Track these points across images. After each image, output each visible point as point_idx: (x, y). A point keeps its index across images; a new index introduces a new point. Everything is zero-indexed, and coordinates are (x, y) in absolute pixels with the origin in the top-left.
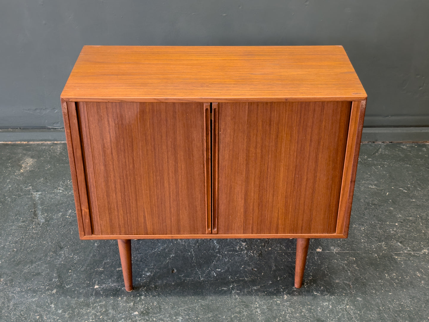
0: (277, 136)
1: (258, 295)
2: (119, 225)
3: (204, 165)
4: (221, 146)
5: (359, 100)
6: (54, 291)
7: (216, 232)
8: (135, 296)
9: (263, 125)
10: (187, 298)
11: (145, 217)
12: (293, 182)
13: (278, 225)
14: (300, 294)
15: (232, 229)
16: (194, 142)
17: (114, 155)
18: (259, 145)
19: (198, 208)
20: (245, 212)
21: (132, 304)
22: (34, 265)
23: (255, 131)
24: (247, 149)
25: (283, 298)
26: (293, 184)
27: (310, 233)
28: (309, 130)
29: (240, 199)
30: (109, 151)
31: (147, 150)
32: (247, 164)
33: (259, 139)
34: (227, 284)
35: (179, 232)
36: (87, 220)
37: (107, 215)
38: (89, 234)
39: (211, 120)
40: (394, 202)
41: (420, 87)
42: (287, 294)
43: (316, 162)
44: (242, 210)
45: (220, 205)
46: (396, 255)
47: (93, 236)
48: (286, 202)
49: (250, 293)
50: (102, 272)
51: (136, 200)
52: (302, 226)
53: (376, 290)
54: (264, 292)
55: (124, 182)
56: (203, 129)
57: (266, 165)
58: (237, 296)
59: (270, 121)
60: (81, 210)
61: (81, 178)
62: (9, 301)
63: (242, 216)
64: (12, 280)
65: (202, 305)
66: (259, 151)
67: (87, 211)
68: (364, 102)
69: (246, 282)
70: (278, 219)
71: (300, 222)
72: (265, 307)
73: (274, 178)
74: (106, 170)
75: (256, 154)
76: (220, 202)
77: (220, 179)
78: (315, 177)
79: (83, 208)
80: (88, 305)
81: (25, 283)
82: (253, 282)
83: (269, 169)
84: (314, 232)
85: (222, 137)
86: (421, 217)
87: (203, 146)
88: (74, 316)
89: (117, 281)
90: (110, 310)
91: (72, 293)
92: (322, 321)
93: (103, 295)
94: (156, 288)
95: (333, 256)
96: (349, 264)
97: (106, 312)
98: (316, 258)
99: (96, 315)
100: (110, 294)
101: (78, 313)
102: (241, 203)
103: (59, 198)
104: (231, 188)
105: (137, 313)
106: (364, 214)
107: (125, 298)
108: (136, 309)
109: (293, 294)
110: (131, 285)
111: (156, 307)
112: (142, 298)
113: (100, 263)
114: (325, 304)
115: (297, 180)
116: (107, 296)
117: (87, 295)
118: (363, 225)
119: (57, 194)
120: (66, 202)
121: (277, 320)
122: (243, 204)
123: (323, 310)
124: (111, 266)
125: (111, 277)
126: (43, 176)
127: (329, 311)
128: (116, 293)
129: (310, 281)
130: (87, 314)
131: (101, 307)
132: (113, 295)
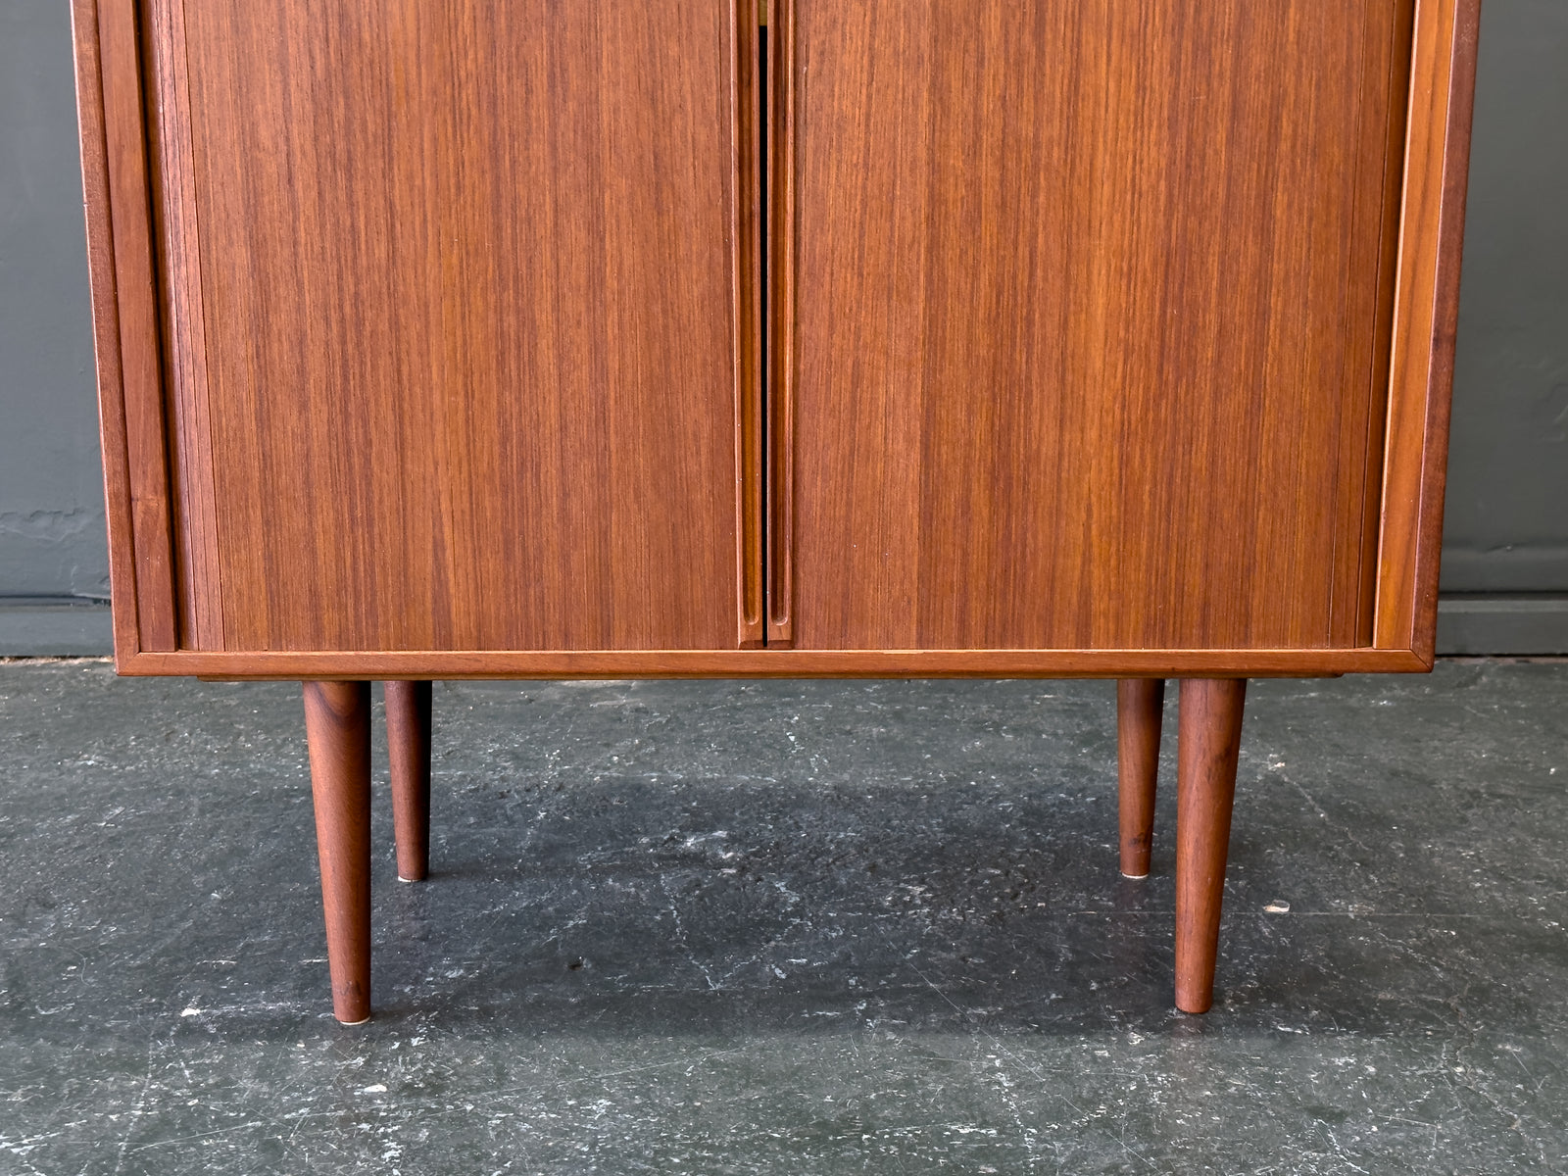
0: (1075, 85)
1: (999, 1033)
2: (314, 593)
4: (809, 142)
7: (786, 636)
8: (381, 1039)
9: (1005, 24)
10: (640, 1042)
11: (438, 546)
12: (1155, 345)
13: (1085, 593)
14: (1204, 1031)
15: (861, 616)
16: (678, 121)
17: (299, 185)
18: (989, 140)
20: (927, 517)
21: (360, 1060)
23: (971, 59)
24: (931, 162)
25: (1124, 1042)
26: (1154, 356)
27: (1245, 641)
28: (1224, 54)
29: (901, 446)
30: (272, 168)
31: (460, 163)
32: (934, 246)
33: (988, 104)
34: (847, 998)
35: (605, 641)
36: (156, 564)
37: (256, 530)
38: (160, 645)
39: (763, 30)
42: (1141, 1030)
43: (1264, 232)
44: (913, 509)
45: (806, 478)
47: (180, 653)
48: (1125, 461)
49: (960, 1027)
51: (401, 446)
52: (1206, 604)
54: (1025, 1023)
55: (343, 343)
56: (722, 46)
57: (1023, 251)
58: (891, 1036)
60: (130, 499)
63: (913, 546)
65: (713, 1064)
66: (988, 169)
67: (159, 504)
69: (933, 994)
70: (1087, 560)
71: (1195, 579)
72: (1036, 1069)
73: (1064, 325)
74: (257, 271)
75: (974, 185)
77: (803, 328)
78: (1262, 316)
79: (137, 491)
80: (136, 1067)
82: (973, 997)
83: (1039, 273)
84: (1265, 639)
85: (810, 100)
87: (724, 145)
88: (58, 1099)
89: (301, 996)
90: (241, 1084)
91: (59, 1031)
92: (1337, 1117)
93: (213, 1038)
94: (485, 1013)
95: (1351, 926)
96: (1431, 947)
97: (224, 1089)
98: (1266, 931)
99: (165, 1098)
100: (255, 1035)
101: (77, 1094)
102: (908, 466)
103: (75, 779)
104: (856, 383)
105: (380, 1088)
106: (1464, 820)
107: (327, 1044)
108: (380, 1078)
109: (1170, 1029)
110: (362, 989)
111: (482, 1071)
112: (415, 1042)
113: (223, 943)
114: (1340, 1062)
115: (1171, 336)
116: (235, 1040)
117: (139, 1037)
118: (1468, 847)
119: (71, 772)
120: (108, 789)
121: (1103, 1109)
122: (914, 476)
123: (1335, 1081)
124: (277, 953)
125: (270, 982)
126: (22, 729)
127: (1371, 1083)
128: (284, 1030)
129: (1253, 995)
130: (123, 1092)
131: (199, 1071)
132: (271, 1036)
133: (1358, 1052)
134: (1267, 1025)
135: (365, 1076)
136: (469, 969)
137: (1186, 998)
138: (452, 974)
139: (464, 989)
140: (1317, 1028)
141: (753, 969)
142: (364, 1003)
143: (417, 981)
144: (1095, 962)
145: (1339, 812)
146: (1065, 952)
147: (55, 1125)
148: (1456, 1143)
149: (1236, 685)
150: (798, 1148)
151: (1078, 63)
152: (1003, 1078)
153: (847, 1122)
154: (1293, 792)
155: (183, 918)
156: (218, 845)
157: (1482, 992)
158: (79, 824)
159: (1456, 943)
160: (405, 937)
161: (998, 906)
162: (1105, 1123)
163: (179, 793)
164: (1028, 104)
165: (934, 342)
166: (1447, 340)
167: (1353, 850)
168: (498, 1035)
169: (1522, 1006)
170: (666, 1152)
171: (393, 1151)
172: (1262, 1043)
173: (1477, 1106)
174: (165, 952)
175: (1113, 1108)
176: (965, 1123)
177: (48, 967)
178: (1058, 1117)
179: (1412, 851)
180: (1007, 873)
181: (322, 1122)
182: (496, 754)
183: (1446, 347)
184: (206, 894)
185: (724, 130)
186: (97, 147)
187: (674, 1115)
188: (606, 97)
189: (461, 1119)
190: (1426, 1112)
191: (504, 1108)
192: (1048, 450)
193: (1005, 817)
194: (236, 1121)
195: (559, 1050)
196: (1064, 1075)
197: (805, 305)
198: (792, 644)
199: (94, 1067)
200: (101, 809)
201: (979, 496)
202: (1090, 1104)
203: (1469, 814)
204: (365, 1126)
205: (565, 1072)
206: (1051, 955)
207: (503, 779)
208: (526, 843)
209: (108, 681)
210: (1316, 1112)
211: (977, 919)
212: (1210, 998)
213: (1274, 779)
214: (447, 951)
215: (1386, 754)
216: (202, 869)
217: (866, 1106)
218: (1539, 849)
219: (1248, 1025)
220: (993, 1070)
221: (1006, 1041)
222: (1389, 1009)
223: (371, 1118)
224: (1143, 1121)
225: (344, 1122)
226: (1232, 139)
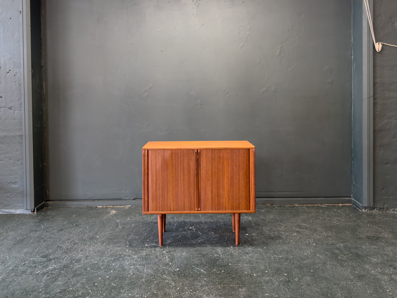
0: (223, 164)
1: (219, 247)
2: (160, 207)
3: (195, 176)
4: (201, 168)
5: (252, 148)
6: (128, 246)
8: (164, 247)
9: (217, 159)
10: (187, 248)
11: (170, 202)
12: (230, 184)
13: (226, 206)
14: (238, 246)
15: (206, 208)
16: (191, 166)
17: (160, 172)
18: (216, 168)
19: (192, 198)
20: (212, 199)
21: (162, 249)
22: (118, 240)
23: (214, 161)
24: (211, 169)
25: (231, 247)
26: (230, 186)
27: (239, 210)
28: (235, 161)
29: (209, 193)
30: (158, 171)
31: (173, 170)
32: (212, 176)
33: (216, 165)
34: (206, 244)
35: (184, 210)
36: (147, 204)
37: (155, 201)
38: (146, 211)
39: (198, 158)
40: (281, 221)
41: (289, 178)
42: (232, 246)
43: (239, 175)
44: (211, 199)
45: (201, 196)
46: (282, 236)
47: (148, 212)
48: (228, 194)
49: (216, 246)
50: (149, 241)
51: (167, 194)
52: (236, 207)
53: (272, 245)
54: (222, 246)
55: (163, 185)
56: (194, 160)
57: (219, 177)
58: (210, 247)
59: (220, 157)
60: (145, 199)
61: (146, 183)
62: (108, 249)
63: (211, 202)
64: (109, 244)
65: (194, 250)
66: (216, 170)
68: (254, 149)
69: (214, 243)
70: (226, 203)
71: (235, 204)
73: (223, 183)
74: (156, 179)
75: (215, 171)
76: (201, 195)
77: (201, 183)
78: (239, 182)
79: (145, 198)
80: (143, 250)
81: (114, 244)
82: (217, 243)
83: (221, 179)
84: (241, 210)
85: (202, 164)
86: (294, 226)
87: (194, 168)
88: (137, 253)
89: (156, 244)
90: (153, 251)
91: (136, 247)
92: (248, 254)
93: (149, 247)
94: (173, 245)
95: (253, 236)
96: (260, 238)
97: (151, 252)
98: (245, 237)
99: (146, 253)
100: (152, 247)
101: (139, 252)
102: (210, 195)
103: (128, 221)
104: (206, 188)
105: (165, 252)
106: (268, 225)
107: (159, 248)
108: (165, 251)
109: (235, 246)
110: (162, 243)
111: (173, 250)
112: (167, 248)
113: (147, 239)
114: (249, 249)
115: (232, 184)
116: (151, 248)
117: (142, 247)
118: (267, 228)
119: (127, 220)
120: (131, 222)
121: (228, 253)
122: (211, 196)
123: (249, 251)
124: (153, 239)
125: (153, 242)
126: (120, 215)
127: (251, 251)
128: (155, 247)
129: (243, 243)
130: (143, 252)
131: (148, 250)
132: (154, 247)
133: (251, 248)
134: (244, 246)
135: (163, 251)
136: (171, 241)
137: (237, 243)
138: (169, 242)
139: (170, 243)
140: (248, 246)
141: (197, 241)
142: (162, 245)
143: (166, 242)
144: (229, 240)
145: (255, 224)
146: (226, 239)
147: (138, 255)
148: (258, 256)
149: (240, 214)
150: (202, 257)
151: (223, 162)
152: (219, 251)
153: (206, 255)
154: (251, 222)
155: (143, 236)
156: (144, 228)
157: (264, 242)
158: (130, 226)
159: (263, 238)
160: (164, 238)
161: (220, 234)
162: (228, 254)
163: (139, 223)
164: (219, 165)
165: (212, 184)
166: (255, 184)
167: (256, 228)
168: (174, 247)
169: (267, 244)
170: (190, 257)
171: (167, 257)
172: (243, 247)
173: (260, 252)
174: (142, 239)
175: (229, 253)
176: (216, 254)
177: (132, 241)
178: (224, 254)
179: (261, 228)
180: (222, 231)
181: (160, 255)
182: (170, 218)
183: (255, 185)
184: (144, 234)
185: (194, 167)
186: (144, 170)
187: (191, 254)
188: (185, 165)
189: (172, 254)
190: (256, 253)
191: (176, 254)
192: (222, 193)
193: (222, 225)
194: (153, 255)
195: (180, 249)
196: (225, 250)
197: (201, 181)
198: (200, 211)
199: (139, 250)
200: (132, 225)
201: (216, 198)
202: (227, 253)
203: (268, 224)
204: (164, 255)
205: (181, 251)
206: (225, 239)
207: (171, 221)
208: (174, 228)
209: (127, 209)
210: (246, 253)
211: (218, 236)
212: (239, 243)
213: (250, 220)
214: (168, 239)
215: (262, 217)
216: (143, 231)
217: (207, 253)
218: (274, 228)
219: (242, 246)
220: (219, 250)
221: (220, 247)
222: (255, 244)
223: (165, 254)
224: (231, 254)
225: (162, 255)
226: (236, 168)
